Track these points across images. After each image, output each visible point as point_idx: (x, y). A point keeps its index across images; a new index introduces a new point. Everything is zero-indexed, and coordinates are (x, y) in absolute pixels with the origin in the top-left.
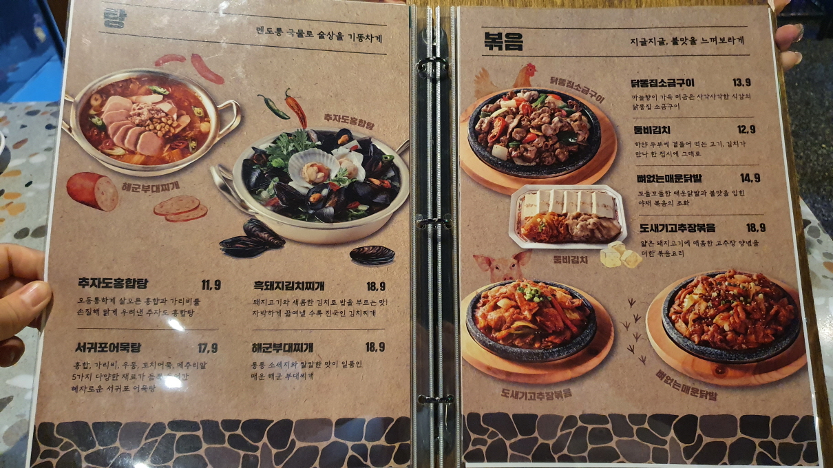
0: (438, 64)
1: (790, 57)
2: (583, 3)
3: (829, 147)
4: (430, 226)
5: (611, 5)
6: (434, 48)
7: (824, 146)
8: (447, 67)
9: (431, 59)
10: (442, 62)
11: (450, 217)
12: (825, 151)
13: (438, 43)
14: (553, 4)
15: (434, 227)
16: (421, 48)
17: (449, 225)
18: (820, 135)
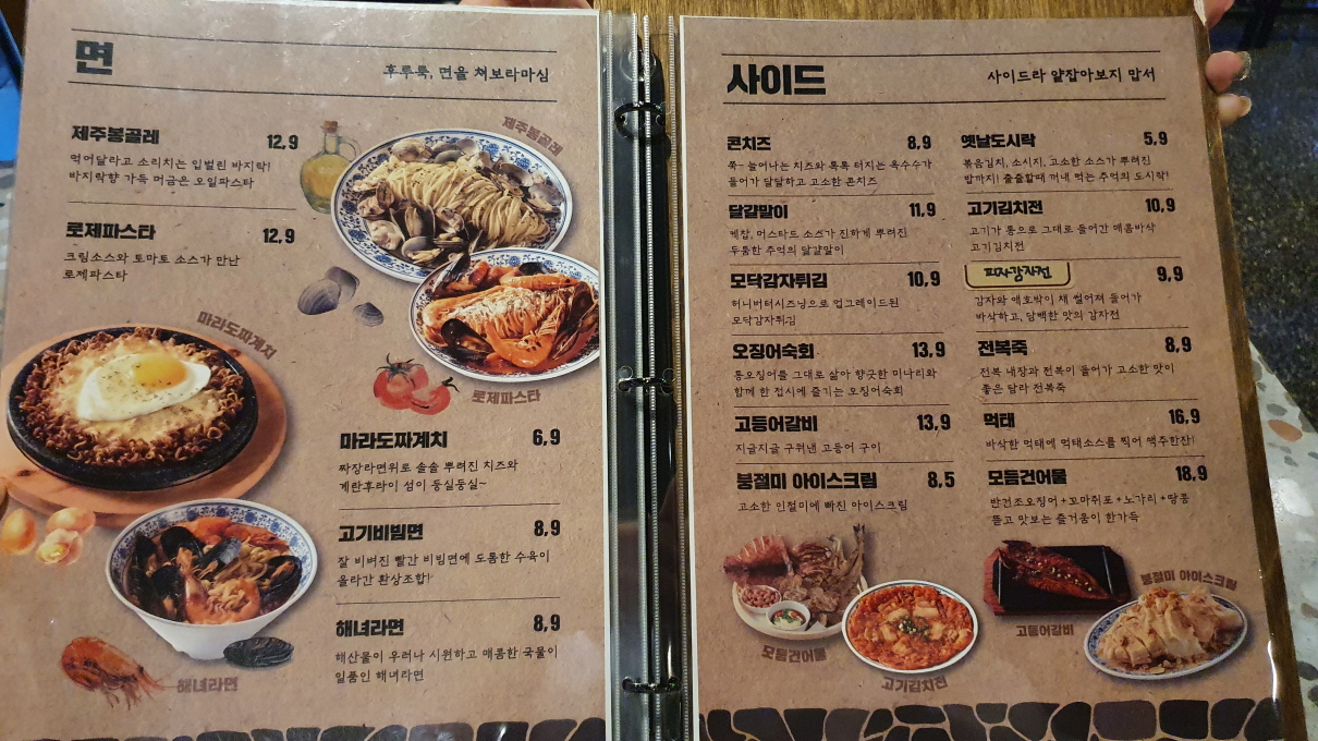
0: (648, 114)
1: (1229, 105)
2: (891, 10)
3: (1258, 221)
4: (640, 389)
5: (937, 14)
6: (641, 86)
7: (1250, 219)
8: (663, 118)
9: (636, 105)
10: (654, 112)
11: (671, 375)
12: (1252, 228)
13: (647, 78)
14: (841, 12)
15: (644, 391)
16: (622, 88)
17: (669, 389)
18: (1245, 202)
